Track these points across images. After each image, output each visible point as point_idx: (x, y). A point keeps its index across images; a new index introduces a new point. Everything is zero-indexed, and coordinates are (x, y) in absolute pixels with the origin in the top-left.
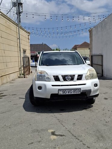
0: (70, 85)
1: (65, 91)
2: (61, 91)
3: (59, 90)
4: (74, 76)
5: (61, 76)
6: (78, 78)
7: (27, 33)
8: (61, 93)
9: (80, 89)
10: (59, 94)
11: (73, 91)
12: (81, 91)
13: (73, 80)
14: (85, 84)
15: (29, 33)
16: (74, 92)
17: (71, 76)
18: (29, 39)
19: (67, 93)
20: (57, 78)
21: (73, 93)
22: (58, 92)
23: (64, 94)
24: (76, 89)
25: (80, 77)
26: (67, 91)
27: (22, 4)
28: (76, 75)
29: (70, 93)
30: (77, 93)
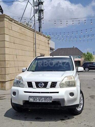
0: (42, 93)
1: (36, 99)
2: (31, 98)
3: (30, 97)
4: (47, 83)
5: (34, 82)
6: (51, 86)
7: (46, 38)
8: (31, 100)
9: (51, 97)
10: (30, 101)
11: (43, 98)
12: (52, 100)
13: (46, 87)
14: (58, 92)
15: (49, 38)
16: (45, 100)
17: (44, 83)
18: (48, 44)
19: (38, 101)
20: (30, 85)
21: (43, 101)
22: (29, 99)
23: (35, 101)
24: (47, 97)
25: (54, 85)
26: (38, 98)
27: (42, 11)
28: (49, 82)
29: (40, 101)
30: (48, 102)
